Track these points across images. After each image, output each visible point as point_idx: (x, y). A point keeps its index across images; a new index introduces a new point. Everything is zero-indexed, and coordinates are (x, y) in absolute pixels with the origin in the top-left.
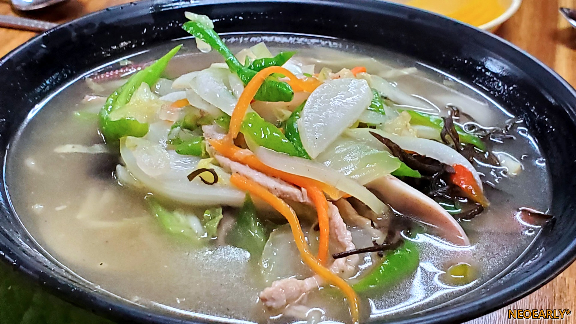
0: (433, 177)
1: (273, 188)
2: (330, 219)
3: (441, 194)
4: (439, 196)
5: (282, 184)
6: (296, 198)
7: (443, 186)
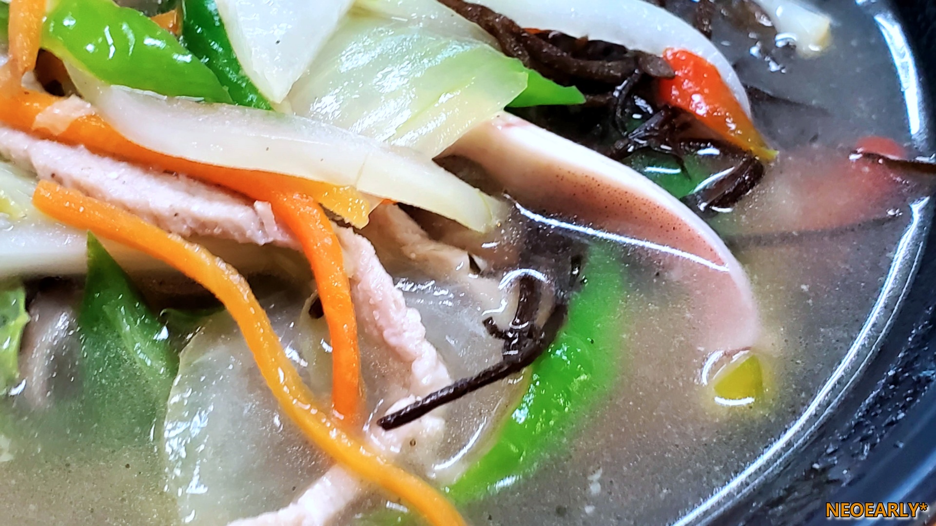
0: (616, 94)
1: (167, 214)
2: (353, 282)
3: (644, 142)
4: (640, 150)
5: (193, 195)
6: (243, 234)
7: (646, 116)
